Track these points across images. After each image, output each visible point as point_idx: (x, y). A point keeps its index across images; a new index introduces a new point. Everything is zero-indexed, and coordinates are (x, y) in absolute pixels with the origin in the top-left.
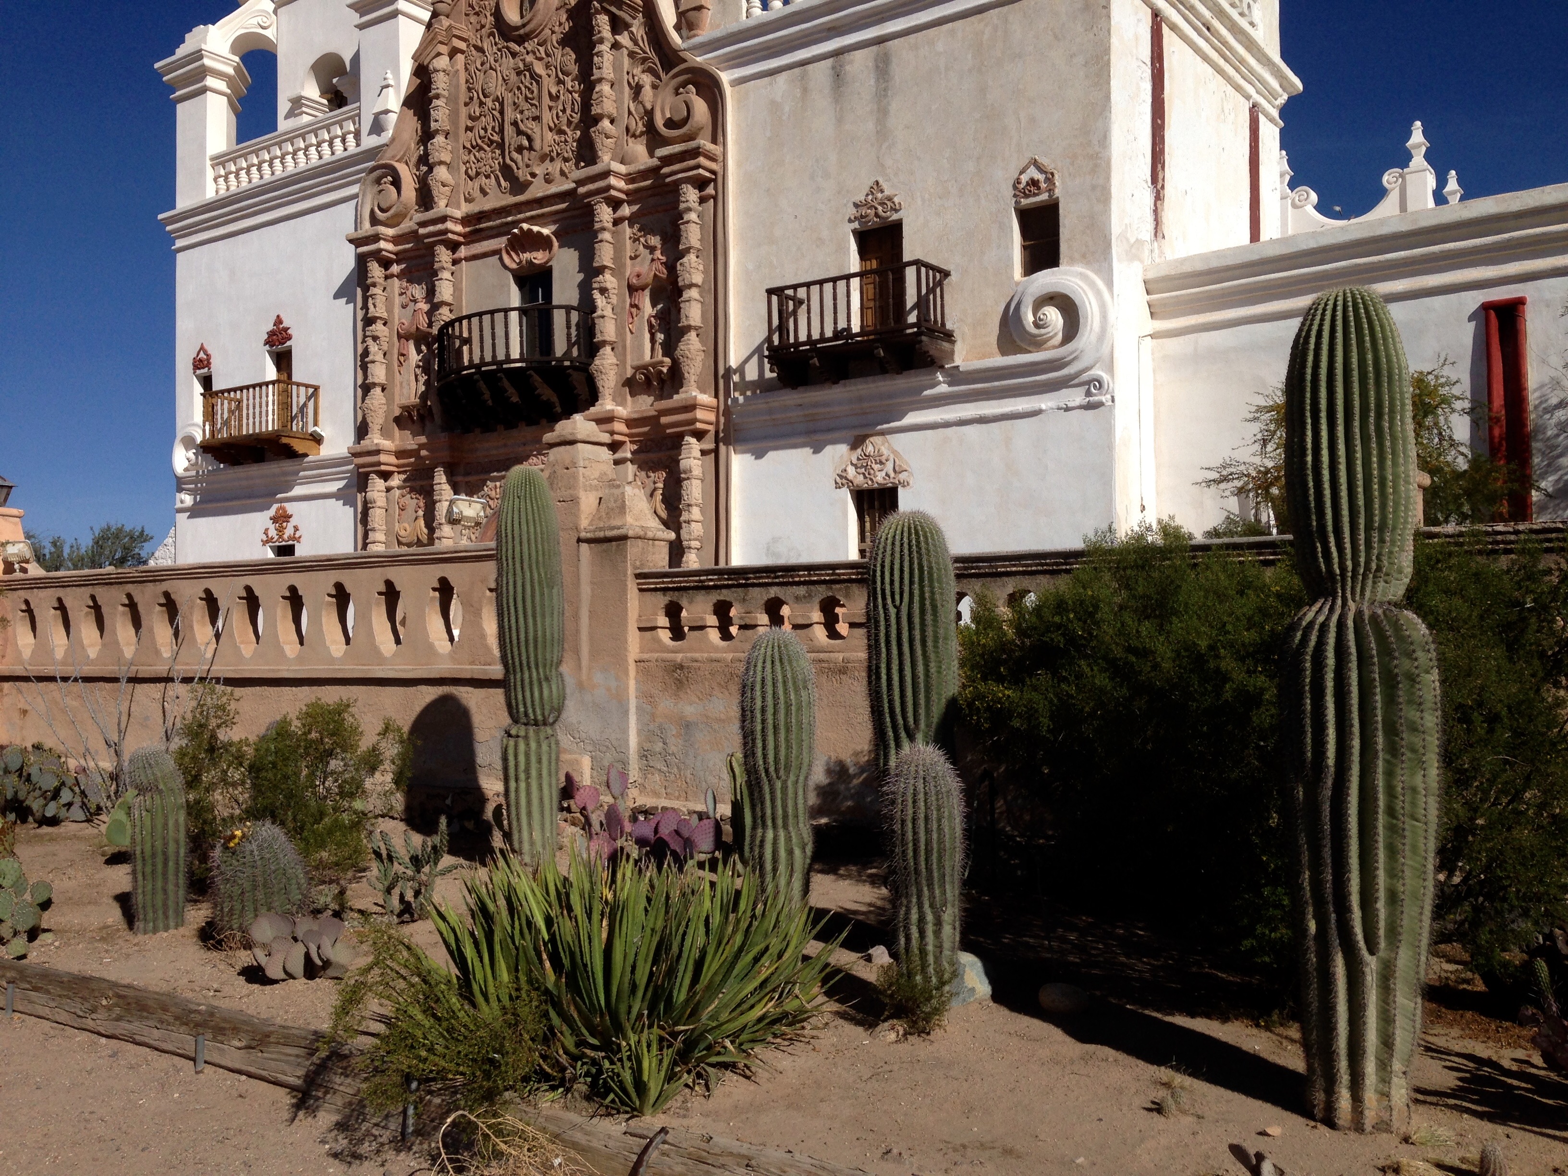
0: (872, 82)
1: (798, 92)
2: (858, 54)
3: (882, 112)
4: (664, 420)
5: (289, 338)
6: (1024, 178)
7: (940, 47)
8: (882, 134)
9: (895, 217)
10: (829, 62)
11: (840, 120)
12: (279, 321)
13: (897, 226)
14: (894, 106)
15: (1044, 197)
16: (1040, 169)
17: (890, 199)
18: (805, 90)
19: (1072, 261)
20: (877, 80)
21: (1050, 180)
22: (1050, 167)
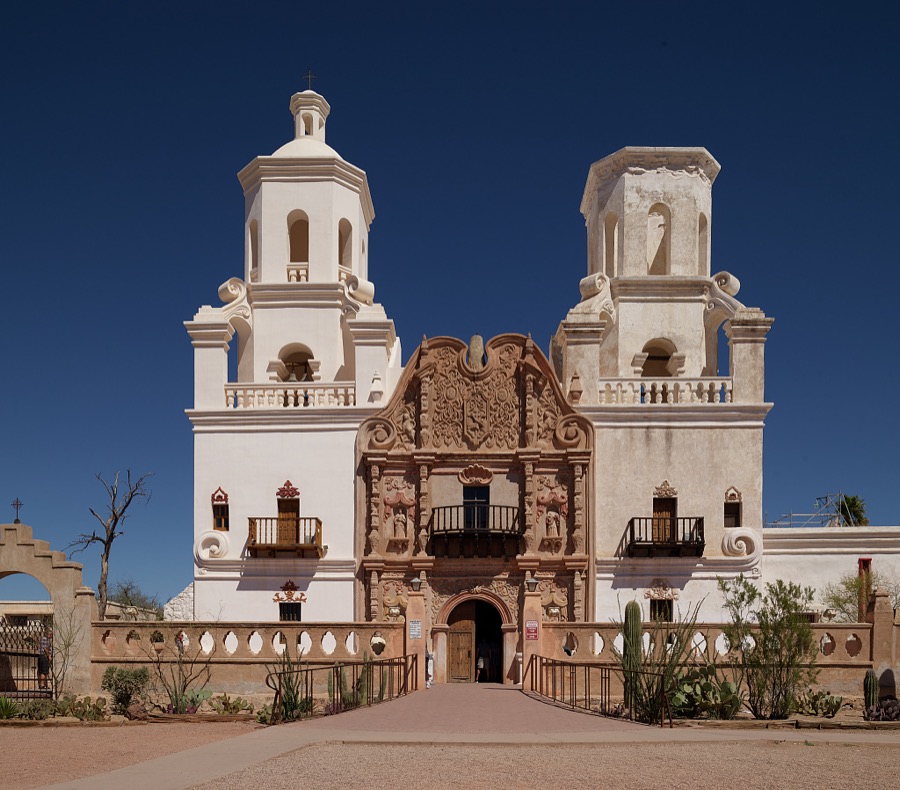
0: (664, 442)
1: (628, 438)
2: (657, 430)
3: (669, 455)
4: (567, 564)
5: (298, 494)
6: (730, 492)
7: (694, 436)
8: (669, 463)
9: (675, 497)
10: (644, 430)
11: (649, 454)
12: (288, 483)
13: (675, 500)
14: (673, 454)
15: (737, 501)
16: (736, 491)
17: (673, 489)
18: (632, 438)
19: (747, 525)
20: (666, 442)
21: (739, 495)
22: (739, 491)
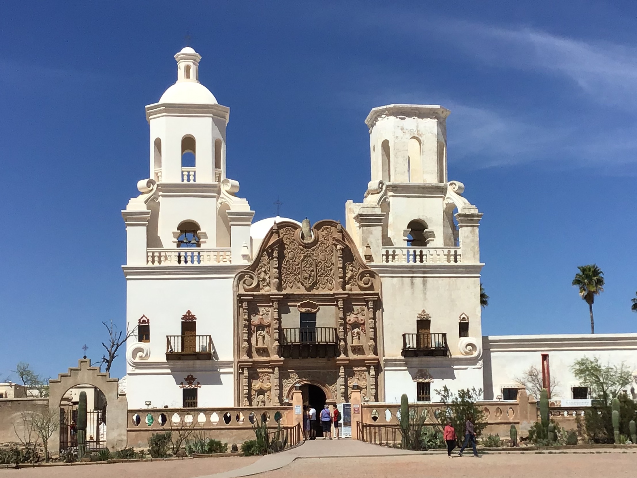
0: (422, 286)
1: (401, 283)
2: (418, 279)
3: (425, 294)
4: (366, 362)
5: (196, 319)
6: (462, 317)
7: (440, 283)
8: (425, 299)
9: (429, 319)
10: (410, 278)
11: (413, 293)
12: (189, 312)
13: (430, 321)
14: (427, 293)
15: (467, 321)
16: (466, 315)
17: (428, 315)
18: (403, 283)
19: (472, 336)
20: (423, 286)
21: (468, 318)
22: (468, 315)
